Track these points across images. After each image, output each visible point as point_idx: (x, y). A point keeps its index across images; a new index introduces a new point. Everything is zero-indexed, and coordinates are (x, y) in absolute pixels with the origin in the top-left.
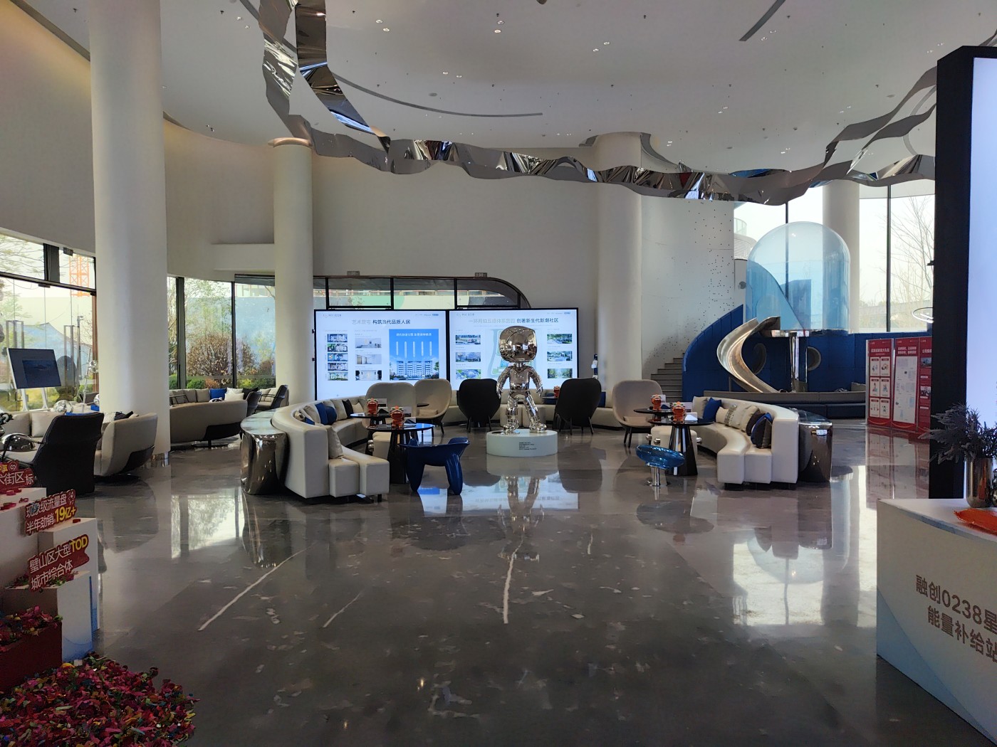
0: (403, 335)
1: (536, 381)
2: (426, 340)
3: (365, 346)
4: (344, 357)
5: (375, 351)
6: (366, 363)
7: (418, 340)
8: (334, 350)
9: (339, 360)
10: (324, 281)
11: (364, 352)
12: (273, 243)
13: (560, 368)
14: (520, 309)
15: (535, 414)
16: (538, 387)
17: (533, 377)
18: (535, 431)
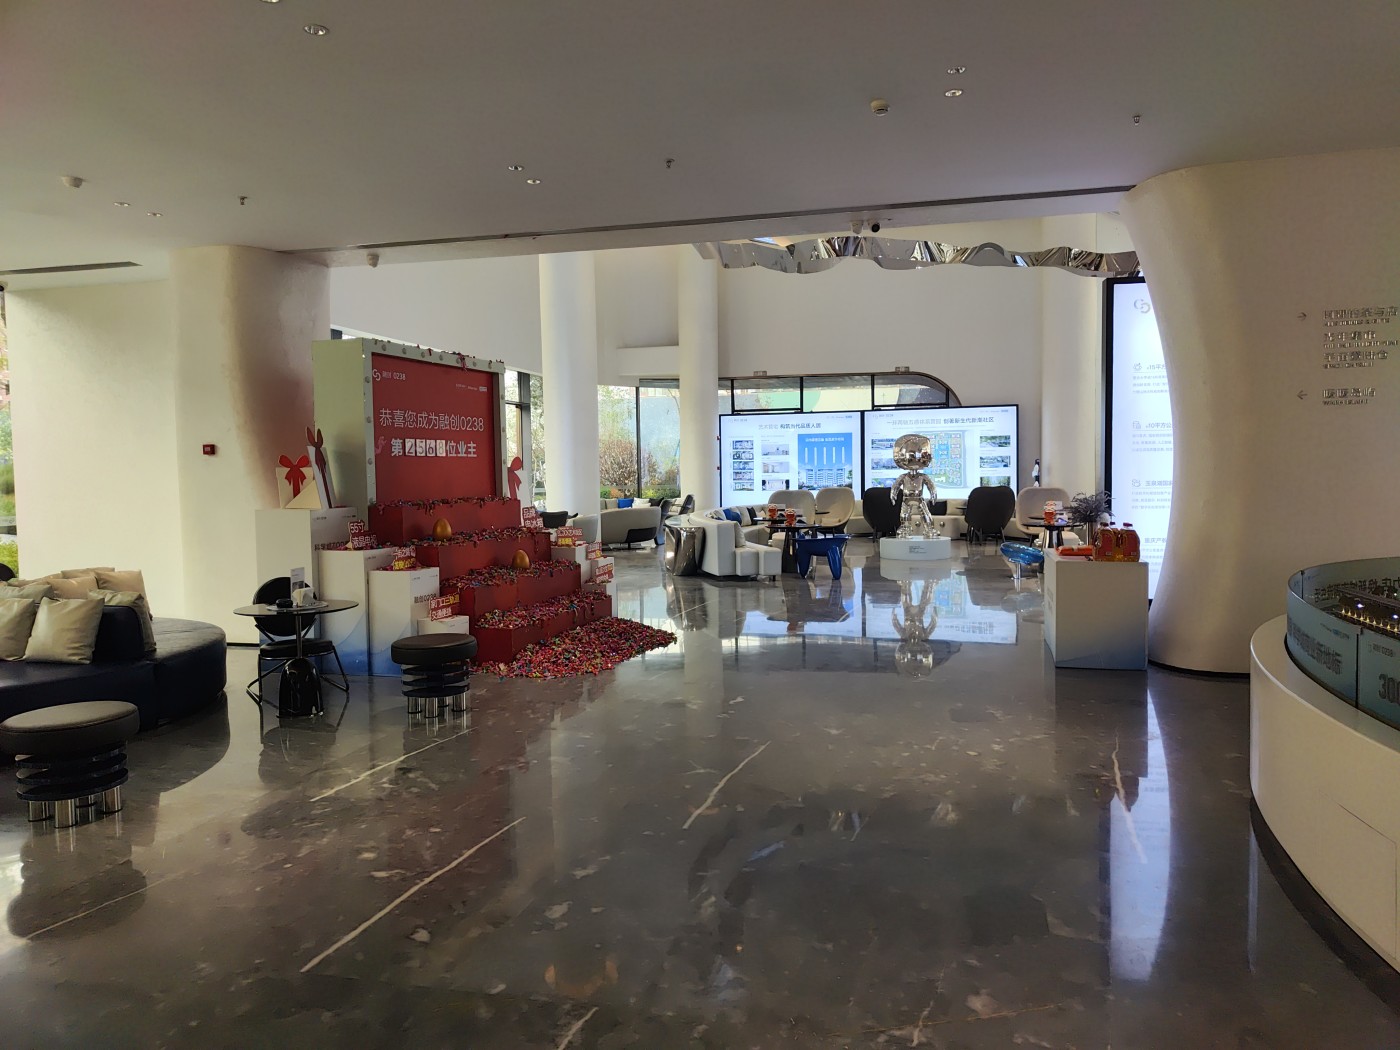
0: (813, 440)
1: (931, 488)
2: (838, 445)
3: (773, 454)
4: (750, 465)
5: (782, 458)
6: (773, 472)
7: (829, 445)
8: (739, 458)
9: (744, 469)
10: (730, 382)
11: (773, 459)
12: (678, 344)
13: (996, 476)
14: (948, 407)
15: (928, 521)
16: (932, 494)
17: (927, 484)
18: (928, 537)
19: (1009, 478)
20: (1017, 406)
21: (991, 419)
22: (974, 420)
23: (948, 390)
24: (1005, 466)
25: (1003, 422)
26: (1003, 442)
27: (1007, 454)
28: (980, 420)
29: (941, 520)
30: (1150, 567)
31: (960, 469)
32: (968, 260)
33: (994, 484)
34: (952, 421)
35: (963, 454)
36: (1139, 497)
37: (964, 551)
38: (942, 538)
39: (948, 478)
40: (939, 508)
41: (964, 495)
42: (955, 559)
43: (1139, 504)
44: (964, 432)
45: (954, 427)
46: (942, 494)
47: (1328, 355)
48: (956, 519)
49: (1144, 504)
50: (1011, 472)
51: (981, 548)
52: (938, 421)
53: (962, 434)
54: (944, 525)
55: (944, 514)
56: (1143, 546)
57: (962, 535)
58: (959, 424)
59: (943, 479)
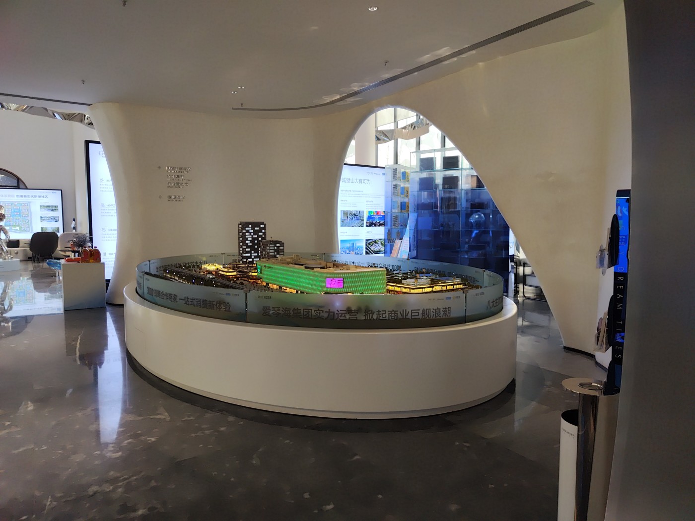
1: (6, 233)
13: (50, 227)
14: (19, 188)
15: (5, 250)
16: (6, 236)
17: (3, 231)
18: (5, 259)
19: (58, 228)
20: (61, 190)
21: (46, 197)
22: (35, 197)
23: (18, 179)
24: (56, 221)
25: (54, 198)
26: (54, 209)
27: (57, 215)
28: (39, 197)
29: (16, 250)
30: (106, 266)
31: (29, 223)
32: (26, 110)
33: (49, 230)
34: (22, 196)
35: (29, 214)
36: (105, 236)
37: (31, 266)
38: (14, 260)
39: (21, 228)
40: (14, 244)
41: (29, 236)
42: (26, 270)
43: (105, 239)
44: (30, 202)
45: (23, 199)
46: (13, 236)
47: (169, 183)
48: (24, 250)
49: (108, 239)
50: (60, 224)
51: (41, 264)
52: (13, 196)
53: (29, 204)
54: (17, 253)
55: (18, 247)
56: (102, 257)
57: (29, 258)
58: (27, 198)
59: (18, 228)
